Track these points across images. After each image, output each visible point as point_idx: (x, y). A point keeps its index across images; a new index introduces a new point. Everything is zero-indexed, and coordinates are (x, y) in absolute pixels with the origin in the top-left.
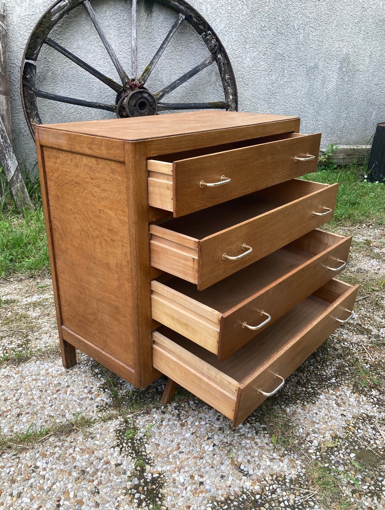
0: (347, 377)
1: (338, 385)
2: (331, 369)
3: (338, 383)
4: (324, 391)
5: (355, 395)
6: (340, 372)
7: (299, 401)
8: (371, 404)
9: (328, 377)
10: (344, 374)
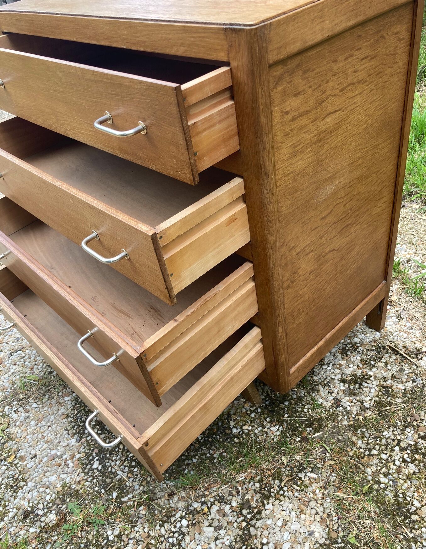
0: (96, 489)
1: (85, 468)
2: (123, 471)
3: (89, 470)
4: (83, 447)
5: (59, 486)
6: (112, 482)
7: (76, 412)
8: (36, 502)
9: (107, 461)
10: (104, 485)
